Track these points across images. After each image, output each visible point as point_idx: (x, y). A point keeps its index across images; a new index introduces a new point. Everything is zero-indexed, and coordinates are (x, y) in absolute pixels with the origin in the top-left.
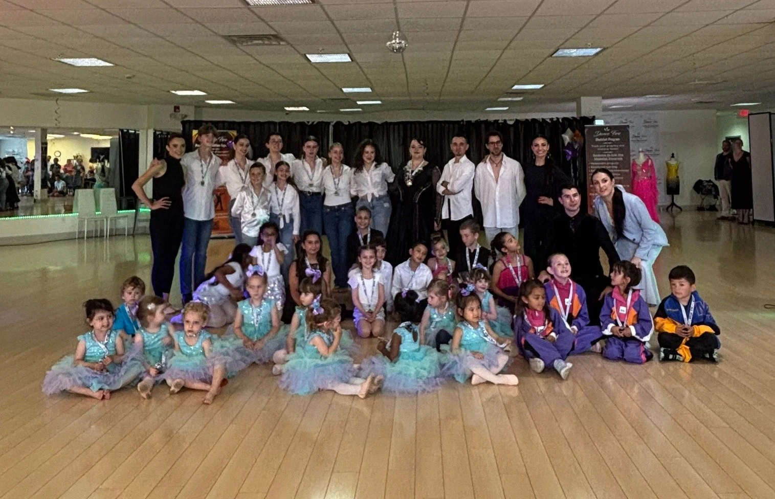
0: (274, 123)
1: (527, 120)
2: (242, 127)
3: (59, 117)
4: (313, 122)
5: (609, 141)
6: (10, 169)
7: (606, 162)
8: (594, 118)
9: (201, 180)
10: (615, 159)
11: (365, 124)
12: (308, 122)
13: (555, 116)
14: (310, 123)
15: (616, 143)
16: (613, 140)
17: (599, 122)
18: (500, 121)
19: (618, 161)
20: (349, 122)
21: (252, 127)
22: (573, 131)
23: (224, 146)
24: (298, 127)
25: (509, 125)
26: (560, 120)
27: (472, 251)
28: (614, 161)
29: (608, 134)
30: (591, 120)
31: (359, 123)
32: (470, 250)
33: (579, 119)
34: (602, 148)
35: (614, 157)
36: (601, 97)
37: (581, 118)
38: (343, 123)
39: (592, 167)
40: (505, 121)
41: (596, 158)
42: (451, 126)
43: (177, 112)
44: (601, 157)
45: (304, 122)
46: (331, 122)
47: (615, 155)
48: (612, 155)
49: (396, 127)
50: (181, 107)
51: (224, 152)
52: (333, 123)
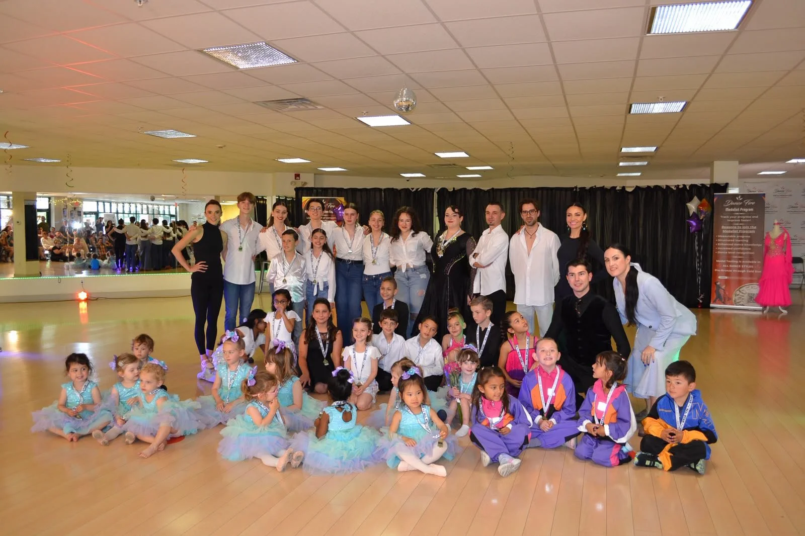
0: (380, 190)
1: (649, 187)
2: (350, 193)
3: (185, 185)
4: (419, 189)
5: (741, 212)
6: (180, 231)
7: (736, 234)
8: (727, 185)
9: (239, 245)
10: (747, 232)
12: (413, 189)
13: (681, 182)
14: (414, 190)
15: (749, 213)
16: (746, 210)
17: (732, 191)
18: (618, 188)
19: (749, 234)
20: (454, 188)
21: (358, 194)
22: (700, 199)
23: (332, 212)
24: (403, 194)
25: (628, 192)
26: (688, 188)
27: (483, 330)
28: (745, 234)
29: (740, 203)
30: (724, 188)
31: (465, 189)
32: (480, 328)
33: (709, 186)
34: (732, 219)
35: (745, 230)
36: (738, 162)
37: (712, 185)
38: (447, 190)
39: (719, 240)
40: (624, 188)
41: (724, 230)
42: (563, 192)
43: (298, 179)
44: (732, 230)
45: (408, 189)
46: (434, 189)
47: (747, 227)
48: (744, 228)
49: (503, 194)
50: (301, 175)
51: (332, 218)
52: (437, 190)
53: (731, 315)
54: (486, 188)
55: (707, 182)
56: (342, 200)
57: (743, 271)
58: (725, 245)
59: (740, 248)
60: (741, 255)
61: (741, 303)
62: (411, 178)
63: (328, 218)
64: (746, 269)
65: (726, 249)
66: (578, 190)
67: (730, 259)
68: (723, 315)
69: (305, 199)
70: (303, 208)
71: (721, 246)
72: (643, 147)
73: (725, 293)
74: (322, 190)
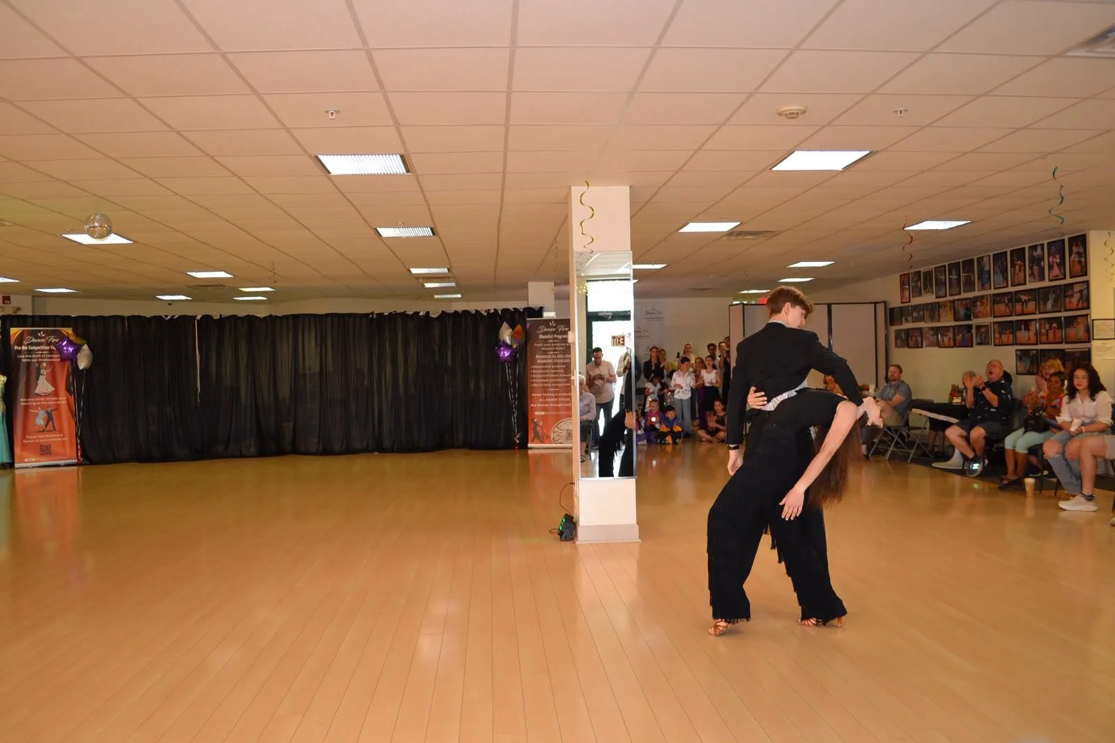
0: (122, 318)
1: (456, 312)
2: (80, 322)
4: (174, 316)
5: (556, 339)
7: (551, 364)
8: (542, 309)
10: (562, 361)
12: (166, 316)
13: (492, 306)
14: (169, 317)
16: (560, 337)
17: (547, 315)
18: (421, 314)
19: (564, 363)
20: (221, 315)
21: (92, 323)
22: (512, 326)
23: (54, 348)
24: (153, 324)
25: (432, 318)
26: (500, 312)
28: (560, 364)
29: (554, 330)
30: (539, 312)
31: (235, 316)
33: (522, 310)
34: (546, 347)
35: (560, 359)
36: (553, 283)
37: (525, 309)
38: (212, 317)
39: (534, 371)
40: (428, 313)
41: (539, 359)
43: (7, 304)
44: (546, 359)
45: (160, 316)
46: (195, 316)
47: (562, 356)
48: (558, 356)
50: (12, 297)
51: (54, 356)
52: (199, 317)
53: (550, 455)
54: (262, 315)
55: (521, 305)
56: (69, 331)
57: (560, 405)
58: (540, 376)
59: (555, 380)
60: (556, 387)
61: (560, 441)
62: (172, 300)
63: (49, 356)
64: (563, 402)
65: (542, 380)
66: (375, 316)
67: (545, 392)
68: (542, 455)
69: (15, 331)
70: (12, 342)
71: (536, 378)
73: (542, 430)
74: (40, 319)
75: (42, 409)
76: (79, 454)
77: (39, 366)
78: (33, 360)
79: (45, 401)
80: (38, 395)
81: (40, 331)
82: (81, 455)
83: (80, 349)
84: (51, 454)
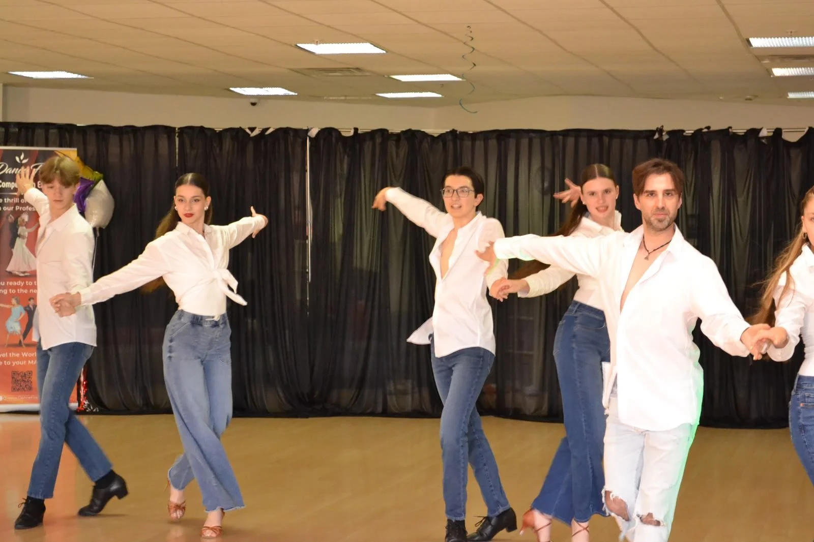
0: (169, 131)
2: (92, 138)
4: (267, 129)
11: (398, 137)
12: (252, 129)
14: (256, 132)
18: (764, 133)
20: (356, 130)
21: (114, 139)
24: (227, 144)
25: (788, 142)
31: (383, 132)
38: (339, 133)
40: (778, 132)
42: (629, 143)
45: (240, 127)
46: (308, 131)
49: (479, 144)
52: (313, 133)
54: (434, 130)
56: (70, 154)
62: (259, 97)
66: (665, 137)
72: (791, 36)
74: (20, 130)
75: (18, 303)
76: (82, 393)
77: (16, 221)
78: (5, 209)
79: (25, 287)
80: (12, 276)
81: (18, 153)
82: (84, 396)
83: (92, 188)
84: (30, 389)
